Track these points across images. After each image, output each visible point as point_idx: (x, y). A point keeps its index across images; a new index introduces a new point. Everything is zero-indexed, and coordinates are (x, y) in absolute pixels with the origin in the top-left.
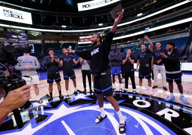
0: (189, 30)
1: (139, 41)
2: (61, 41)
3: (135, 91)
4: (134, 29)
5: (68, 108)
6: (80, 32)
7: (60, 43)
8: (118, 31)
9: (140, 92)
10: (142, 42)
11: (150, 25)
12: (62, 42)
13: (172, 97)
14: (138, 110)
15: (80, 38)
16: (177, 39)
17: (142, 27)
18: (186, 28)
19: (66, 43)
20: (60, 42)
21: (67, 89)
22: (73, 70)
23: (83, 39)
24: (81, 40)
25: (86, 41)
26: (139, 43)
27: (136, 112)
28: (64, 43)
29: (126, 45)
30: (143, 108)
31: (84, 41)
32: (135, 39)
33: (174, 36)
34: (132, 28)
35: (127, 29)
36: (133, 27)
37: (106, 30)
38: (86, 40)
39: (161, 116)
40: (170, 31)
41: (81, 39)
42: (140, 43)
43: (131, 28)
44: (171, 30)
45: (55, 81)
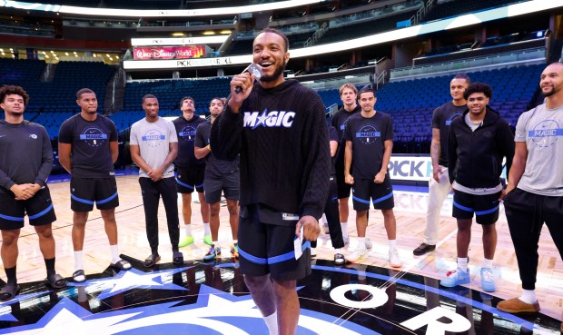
0: (544, 41)
1: (372, 70)
2: (47, 50)
3: (342, 257)
4: (353, 20)
5: (84, 319)
6: (136, 19)
7: (41, 58)
8: (294, 25)
9: (360, 259)
10: (383, 74)
11: (414, 12)
12: (52, 58)
13: (463, 274)
14: (345, 318)
15: (135, 42)
16: (505, 70)
17: (385, 15)
18: (540, 34)
19: (72, 59)
20: (44, 55)
21: (78, 244)
22: (111, 174)
23: (149, 49)
24: (139, 54)
25: (161, 59)
26: (371, 80)
27: (337, 323)
28: (61, 62)
29: (323, 83)
30: (362, 310)
31: (152, 58)
32: (360, 60)
33: (494, 59)
34: (349, 15)
35: (327, 21)
36: (353, 14)
37: (246, 16)
38: (162, 53)
39: (417, 331)
40: (484, 41)
41: (140, 48)
42: (375, 77)
43: (344, 16)
44: (487, 37)
45: (32, 223)
